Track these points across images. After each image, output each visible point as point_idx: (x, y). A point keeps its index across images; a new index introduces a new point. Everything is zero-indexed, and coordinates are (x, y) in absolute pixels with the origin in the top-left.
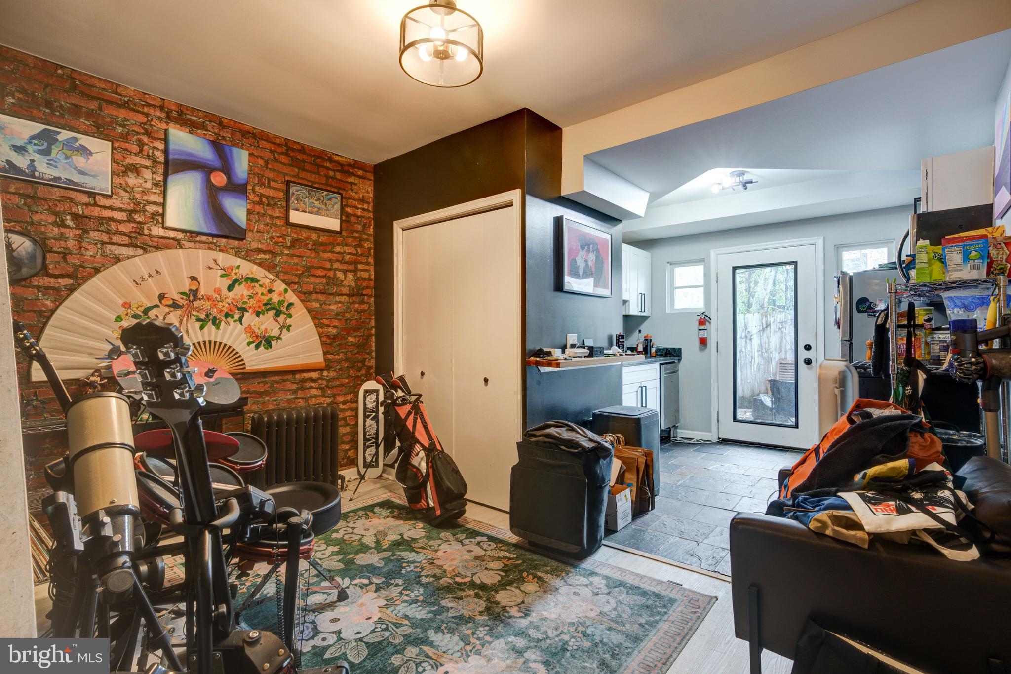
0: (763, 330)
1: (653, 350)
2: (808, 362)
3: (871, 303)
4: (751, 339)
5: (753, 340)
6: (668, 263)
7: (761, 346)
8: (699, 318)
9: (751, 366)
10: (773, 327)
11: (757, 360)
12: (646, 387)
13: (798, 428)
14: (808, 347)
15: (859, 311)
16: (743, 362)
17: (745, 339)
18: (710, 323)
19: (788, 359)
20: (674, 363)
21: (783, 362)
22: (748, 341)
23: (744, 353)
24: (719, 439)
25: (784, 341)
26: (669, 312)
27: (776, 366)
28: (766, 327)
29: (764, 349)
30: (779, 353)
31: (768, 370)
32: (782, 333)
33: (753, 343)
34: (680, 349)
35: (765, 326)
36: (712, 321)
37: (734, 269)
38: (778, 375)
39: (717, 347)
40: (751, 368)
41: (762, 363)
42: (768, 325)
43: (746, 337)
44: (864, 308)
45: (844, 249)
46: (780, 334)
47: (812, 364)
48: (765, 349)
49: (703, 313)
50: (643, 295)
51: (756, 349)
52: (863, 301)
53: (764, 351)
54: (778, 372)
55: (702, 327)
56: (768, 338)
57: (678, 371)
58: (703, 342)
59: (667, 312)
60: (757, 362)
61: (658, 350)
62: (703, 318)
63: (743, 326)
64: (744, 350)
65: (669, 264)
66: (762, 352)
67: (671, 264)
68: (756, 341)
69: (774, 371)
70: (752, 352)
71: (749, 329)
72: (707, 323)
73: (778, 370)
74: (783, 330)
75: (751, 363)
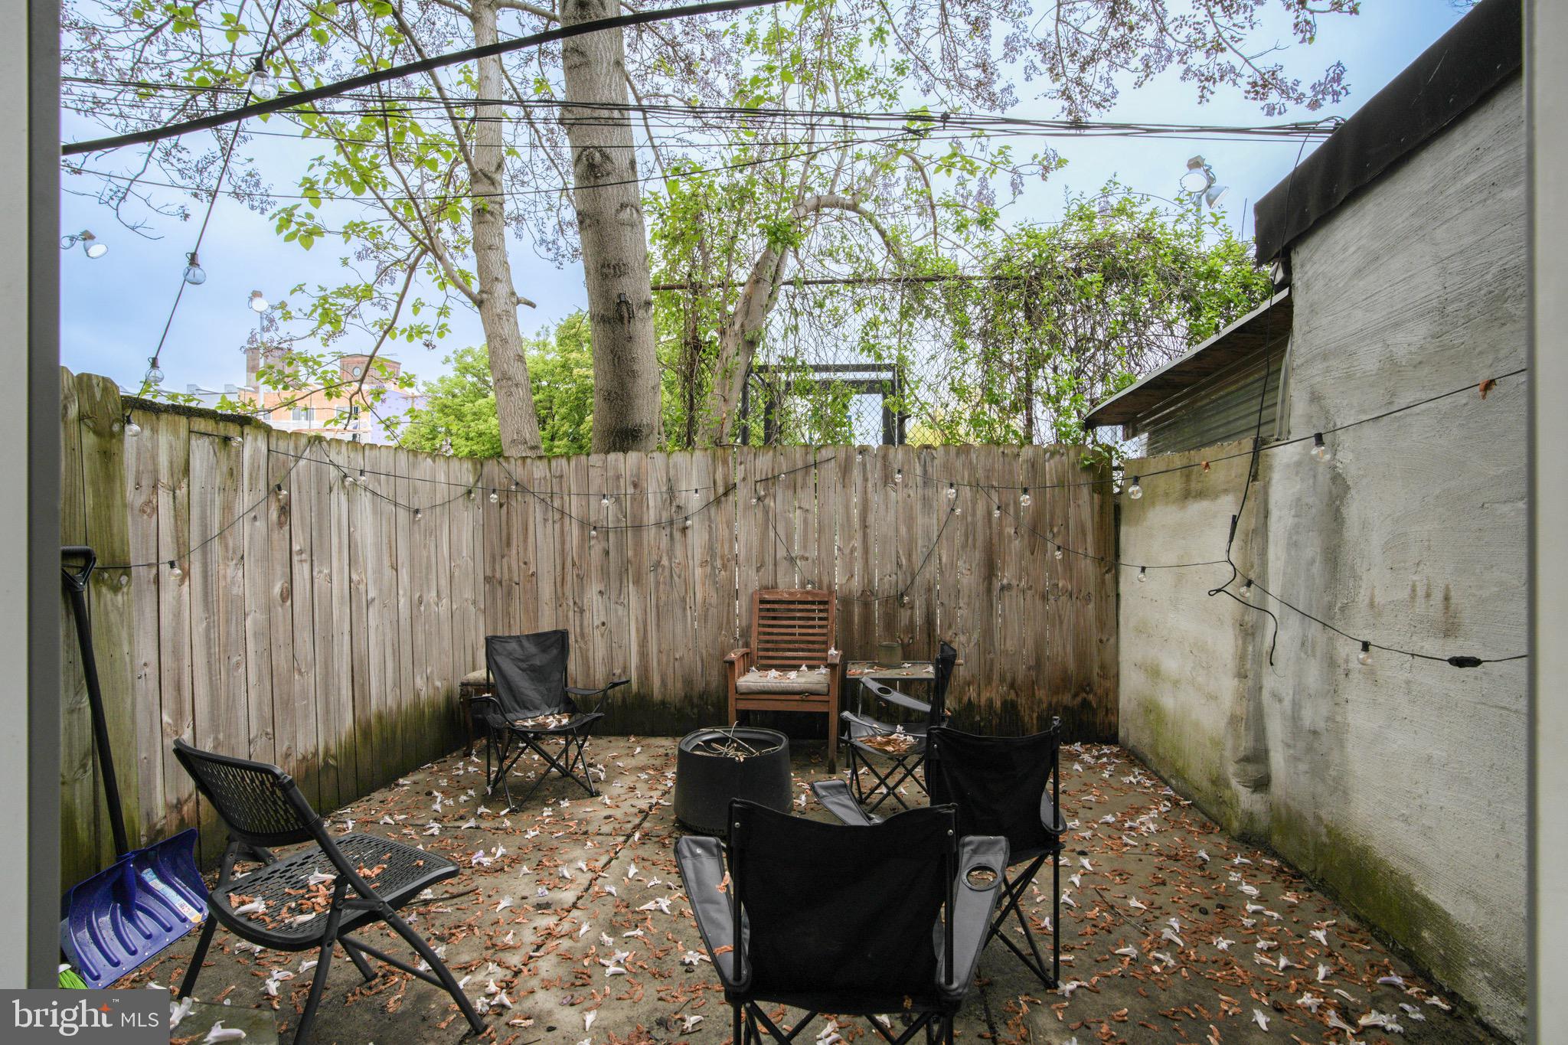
0: (718, 501)
4: (684, 529)
5: (689, 532)
7: (711, 549)
9: (685, 609)
10: (742, 494)
11: (701, 591)
16: (663, 598)
17: (668, 530)
19: (781, 586)
21: (767, 597)
22: (677, 535)
23: (667, 573)
25: (772, 534)
27: (750, 611)
28: (726, 494)
29: (718, 560)
30: (758, 570)
31: (728, 622)
32: (766, 511)
33: (689, 541)
35: (721, 490)
38: (754, 635)
40: (685, 616)
41: (714, 600)
42: (730, 488)
43: (671, 523)
46: (760, 515)
48: (722, 557)
51: (697, 562)
53: (719, 563)
54: (755, 630)
56: (730, 525)
60: (699, 596)
63: (664, 489)
64: (665, 562)
66: (713, 568)
68: (697, 538)
69: (744, 624)
70: (686, 567)
71: (682, 498)
73: (755, 621)
74: (767, 501)
75: (684, 600)
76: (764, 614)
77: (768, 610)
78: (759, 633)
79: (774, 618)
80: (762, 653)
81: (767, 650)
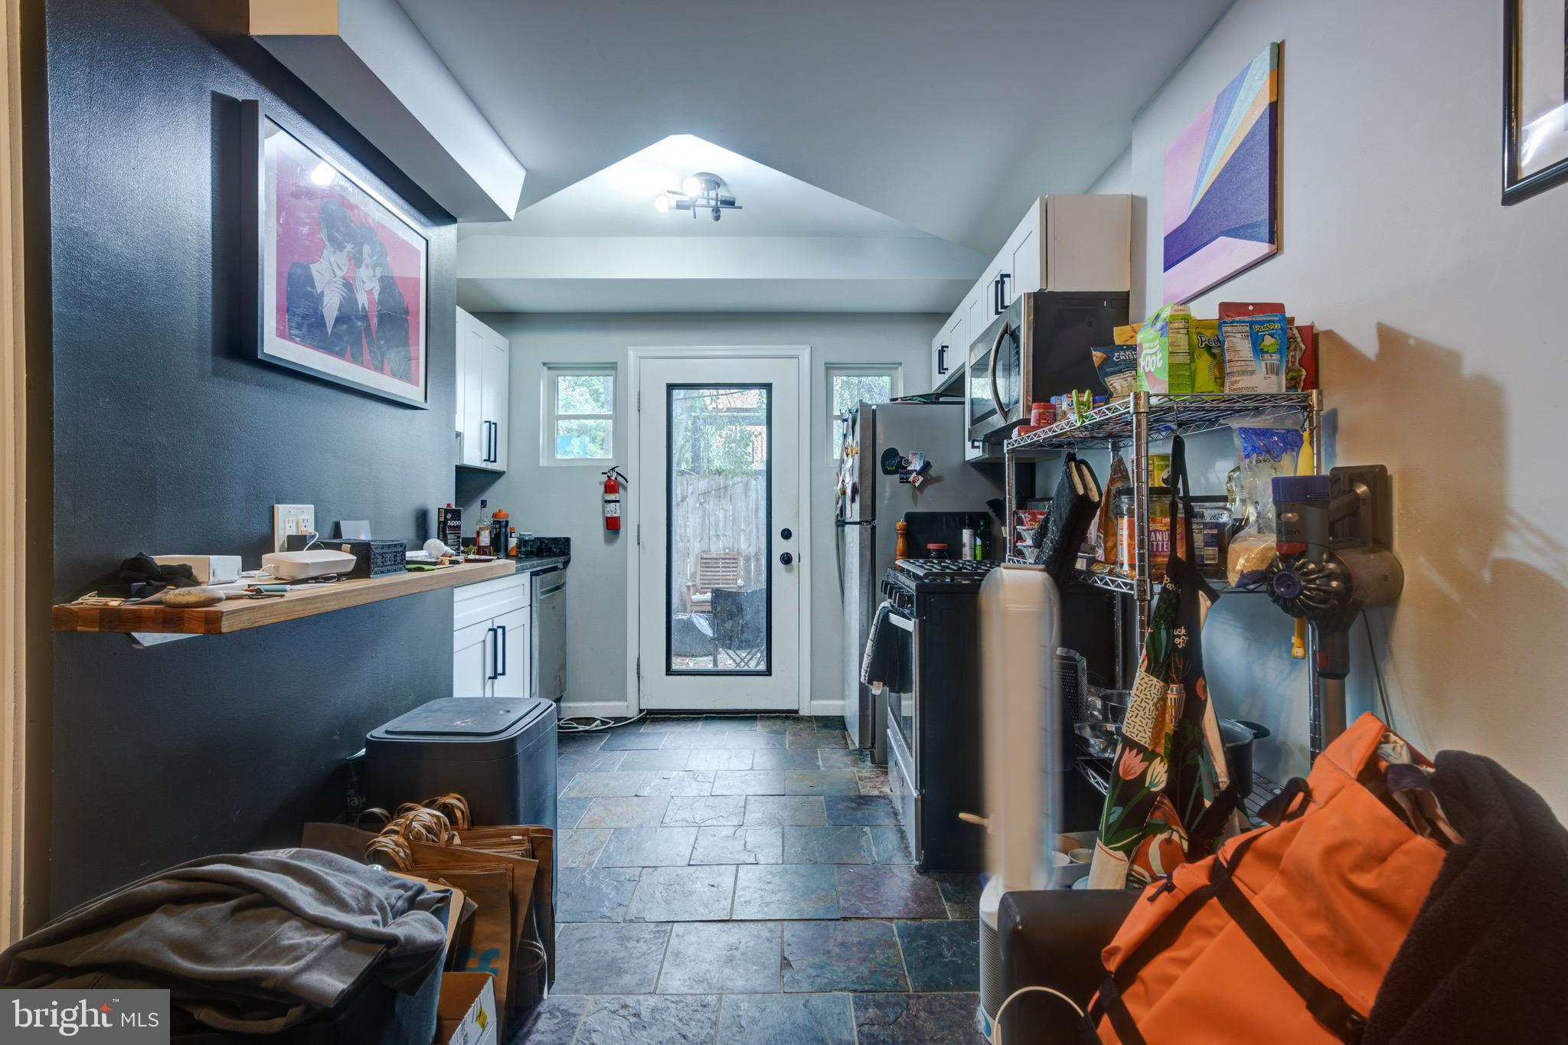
1: (513, 542)
2: (787, 559)
3: (902, 458)
6: (544, 364)
8: (605, 478)
12: (503, 628)
13: (770, 675)
14: (786, 534)
15: (886, 472)
18: (625, 488)
19: (712, 550)
20: (555, 569)
21: (705, 556)
24: (641, 711)
25: (707, 522)
26: (545, 465)
27: (696, 564)
28: (682, 501)
32: (704, 510)
34: (568, 540)
36: (629, 486)
37: (671, 387)
38: (698, 577)
39: (639, 536)
42: (684, 498)
44: (892, 466)
45: (836, 372)
46: (700, 513)
47: (793, 563)
48: (680, 536)
49: (613, 469)
50: (493, 426)
52: (891, 454)
54: (698, 573)
55: (612, 497)
56: (684, 518)
57: (564, 584)
58: (613, 525)
59: (541, 465)
61: (522, 542)
62: (613, 478)
65: (545, 368)
67: (549, 368)
72: (621, 490)
73: (699, 568)
74: (705, 505)
76: (703, 565)
77: (705, 563)
78: (701, 575)
79: (708, 567)
80: (702, 586)
81: (705, 584)
